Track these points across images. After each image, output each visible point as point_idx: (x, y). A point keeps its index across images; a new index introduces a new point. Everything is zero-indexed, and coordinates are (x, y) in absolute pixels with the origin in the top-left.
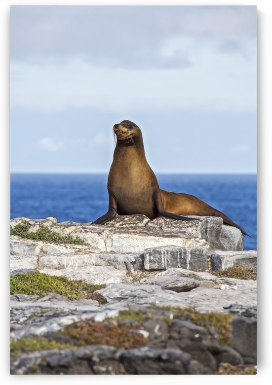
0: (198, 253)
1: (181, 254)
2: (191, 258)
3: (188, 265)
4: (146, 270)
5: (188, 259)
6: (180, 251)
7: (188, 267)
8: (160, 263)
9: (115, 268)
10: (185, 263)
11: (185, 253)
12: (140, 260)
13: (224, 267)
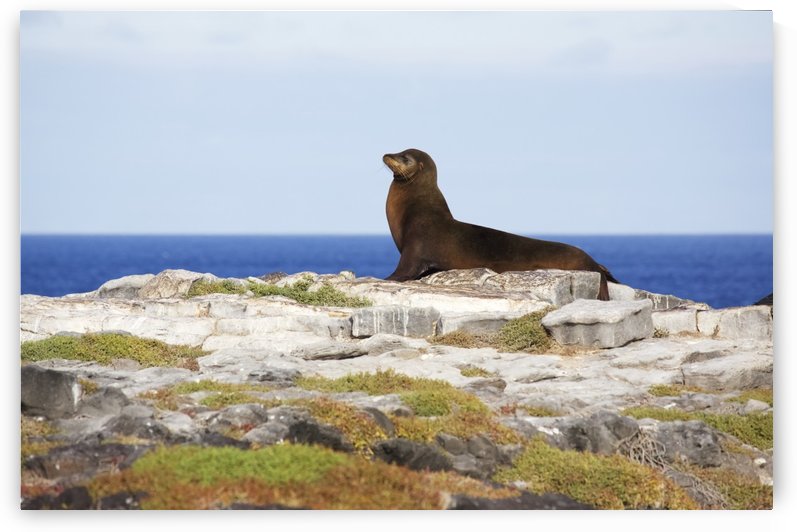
0: (417, 314)
1: (396, 316)
2: (410, 321)
3: (406, 330)
4: (355, 337)
5: (406, 323)
6: (396, 311)
7: (406, 333)
8: (371, 327)
9: (316, 334)
10: (402, 328)
11: (402, 314)
12: (349, 323)
13: (445, 332)
